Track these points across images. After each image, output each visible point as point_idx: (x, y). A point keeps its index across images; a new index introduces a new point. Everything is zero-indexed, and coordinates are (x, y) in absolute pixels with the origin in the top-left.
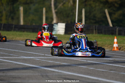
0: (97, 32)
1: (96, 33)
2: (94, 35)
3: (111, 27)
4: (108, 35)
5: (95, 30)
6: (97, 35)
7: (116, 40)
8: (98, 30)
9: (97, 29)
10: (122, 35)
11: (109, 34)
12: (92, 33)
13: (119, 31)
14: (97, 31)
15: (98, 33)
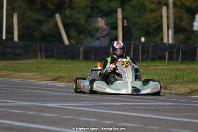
0: (44, 56)
1: (42, 58)
2: (39, 60)
3: (67, 45)
4: (64, 60)
5: (41, 51)
6: (44, 60)
8: (45, 52)
9: (43, 50)
10: (91, 59)
11: (67, 59)
12: (36, 57)
13: (85, 52)
14: (43, 53)
15: (46, 57)
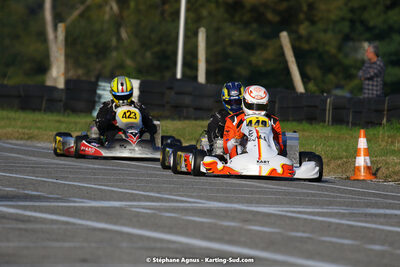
3: (301, 94)
4: (295, 124)
7: (362, 143)
13: (336, 108)
